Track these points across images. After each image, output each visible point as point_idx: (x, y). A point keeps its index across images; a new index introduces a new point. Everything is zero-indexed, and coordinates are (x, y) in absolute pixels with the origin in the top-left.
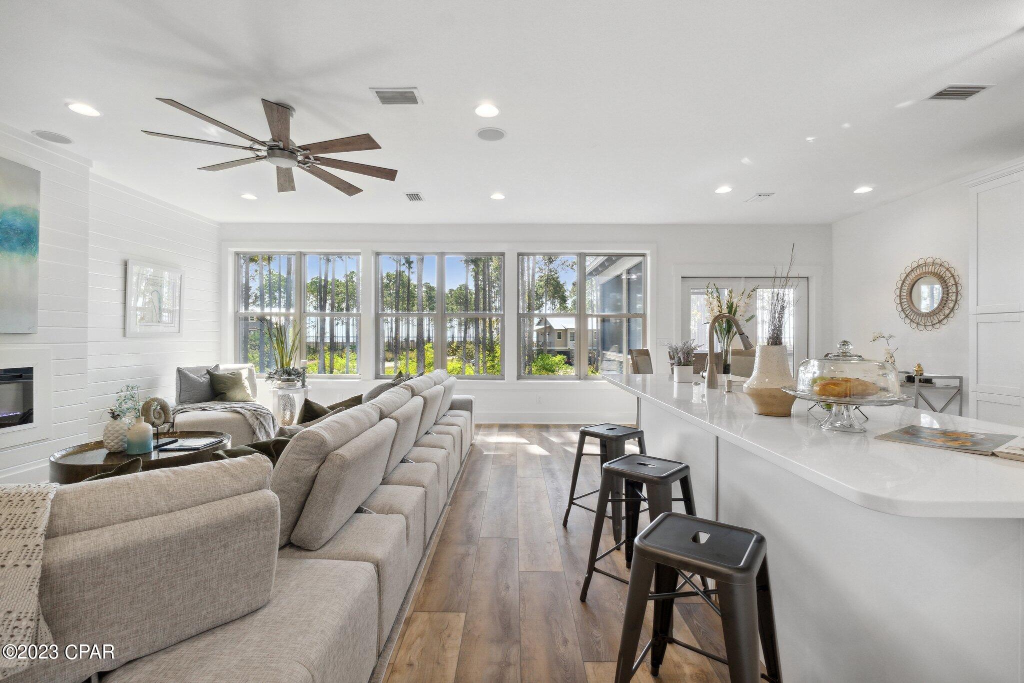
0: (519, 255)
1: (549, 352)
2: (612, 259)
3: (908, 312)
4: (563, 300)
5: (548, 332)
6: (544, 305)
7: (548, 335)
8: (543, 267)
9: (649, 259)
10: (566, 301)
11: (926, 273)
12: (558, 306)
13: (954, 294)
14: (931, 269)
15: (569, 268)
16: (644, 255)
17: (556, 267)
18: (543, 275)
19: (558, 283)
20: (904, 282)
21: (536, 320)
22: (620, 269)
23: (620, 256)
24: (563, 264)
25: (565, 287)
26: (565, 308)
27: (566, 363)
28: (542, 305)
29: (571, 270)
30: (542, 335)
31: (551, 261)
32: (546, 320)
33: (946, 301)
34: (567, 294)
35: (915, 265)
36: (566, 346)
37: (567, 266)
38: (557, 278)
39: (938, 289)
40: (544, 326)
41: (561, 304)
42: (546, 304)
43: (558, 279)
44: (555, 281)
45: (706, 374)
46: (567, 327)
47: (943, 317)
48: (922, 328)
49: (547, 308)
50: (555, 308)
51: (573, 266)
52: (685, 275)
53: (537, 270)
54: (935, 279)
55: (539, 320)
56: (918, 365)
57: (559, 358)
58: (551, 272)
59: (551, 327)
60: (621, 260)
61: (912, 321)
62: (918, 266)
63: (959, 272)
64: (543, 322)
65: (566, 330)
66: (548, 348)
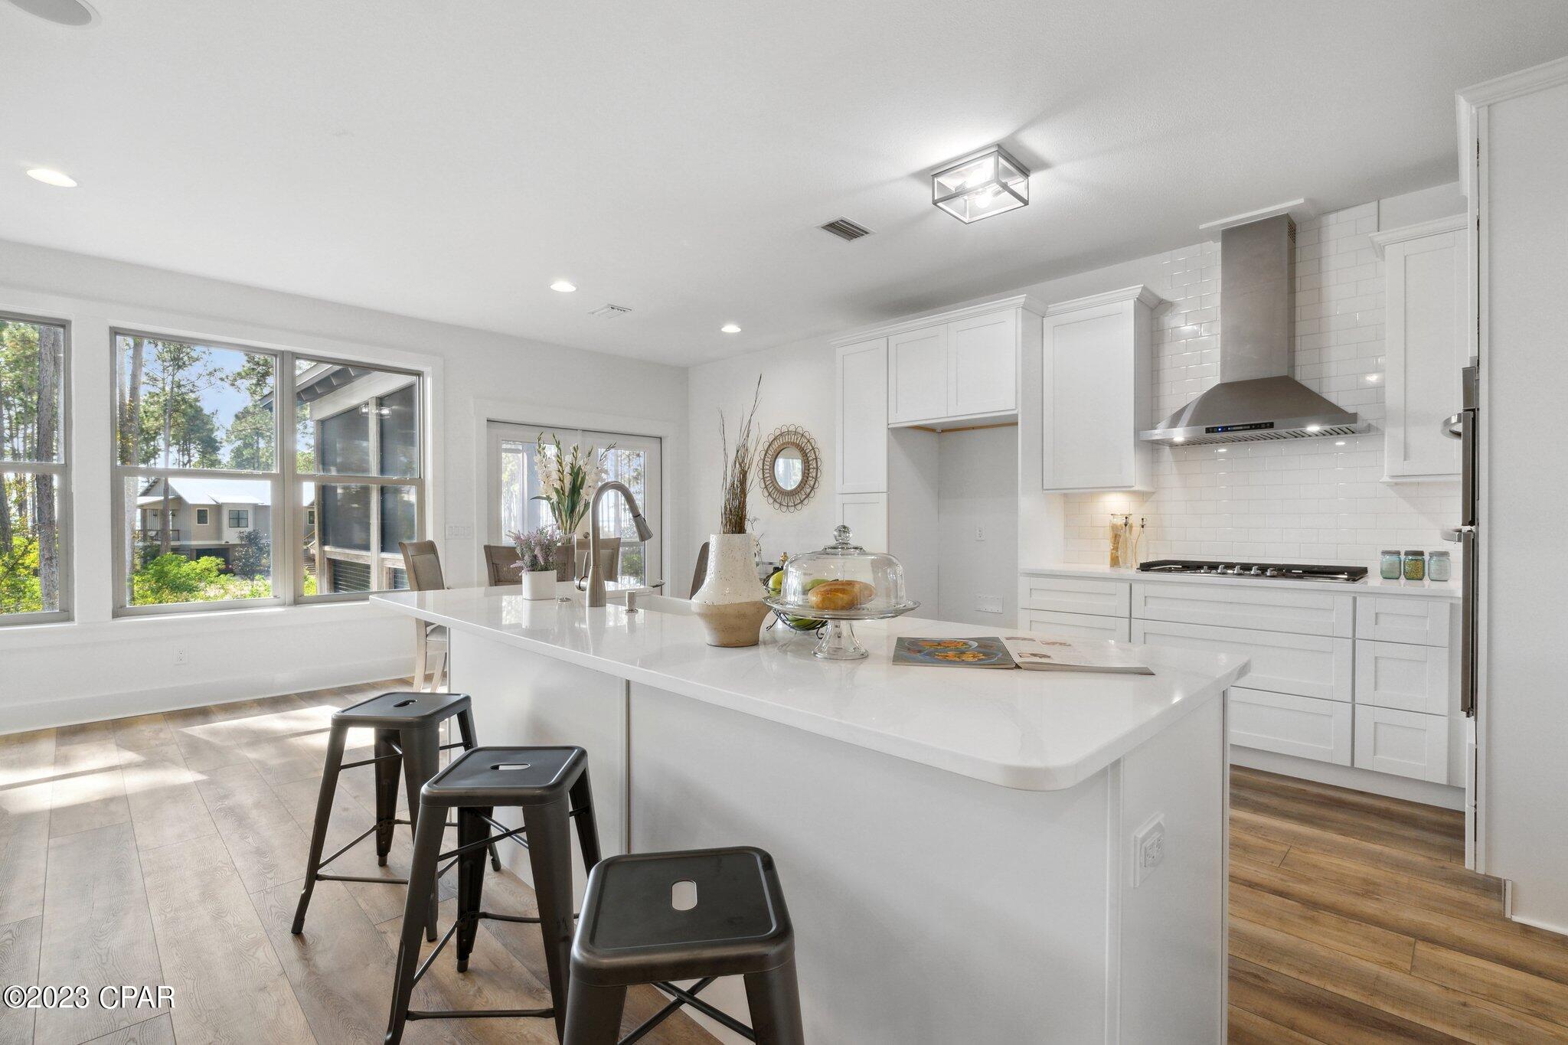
0: (116, 333)
1: (176, 550)
2: (345, 373)
3: (771, 489)
4: (210, 446)
5: (173, 510)
6: (162, 454)
7: (173, 515)
8: (159, 375)
9: (429, 382)
10: (216, 449)
11: (788, 443)
12: (196, 457)
13: (815, 470)
14: (793, 438)
15: (226, 384)
16: (418, 374)
17: (193, 379)
18: (157, 391)
19: (199, 411)
20: (767, 452)
21: (142, 483)
22: (363, 393)
23: (366, 368)
24: (210, 374)
25: (214, 420)
26: (214, 463)
27: (222, 572)
28: (156, 453)
29: (232, 389)
30: (155, 515)
31: (178, 363)
32: (166, 481)
33: (808, 478)
34: (219, 435)
35: (778, 433)
36: (219, 537)
37: (222, 379)
38: (197, 400)
39: (798, 464)
40: (162, 498)
41: (203, 454)
42: (168, 452)
43: (198, 404)
44: (191, 406)
45: (586, 584)
46: (221, 500)
47: (804, 497)
48: (784, 509)
49: (168, 458)
50: (189, 461)
51: (235, 380)
52: (493, 417)
53: (144, 379)
54: (797, 453)
55: (146, 485)
56: (784, 553)
57: (205, 562)
58: (179, 386)
59: (179, 500)
60: (366, 378)
61: (775, 500)
62: (781, 435)
63: (820, 444)
64: (161, 487)
65: (218, 508)
66: (173, 543)
